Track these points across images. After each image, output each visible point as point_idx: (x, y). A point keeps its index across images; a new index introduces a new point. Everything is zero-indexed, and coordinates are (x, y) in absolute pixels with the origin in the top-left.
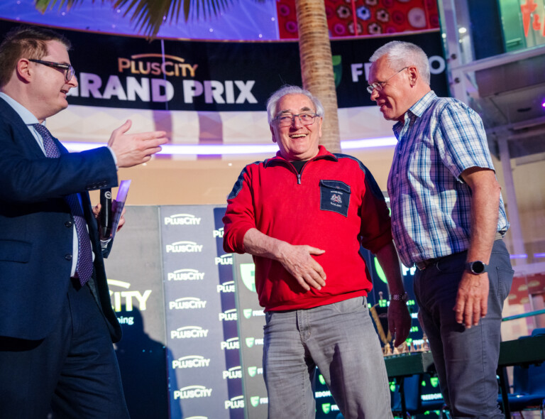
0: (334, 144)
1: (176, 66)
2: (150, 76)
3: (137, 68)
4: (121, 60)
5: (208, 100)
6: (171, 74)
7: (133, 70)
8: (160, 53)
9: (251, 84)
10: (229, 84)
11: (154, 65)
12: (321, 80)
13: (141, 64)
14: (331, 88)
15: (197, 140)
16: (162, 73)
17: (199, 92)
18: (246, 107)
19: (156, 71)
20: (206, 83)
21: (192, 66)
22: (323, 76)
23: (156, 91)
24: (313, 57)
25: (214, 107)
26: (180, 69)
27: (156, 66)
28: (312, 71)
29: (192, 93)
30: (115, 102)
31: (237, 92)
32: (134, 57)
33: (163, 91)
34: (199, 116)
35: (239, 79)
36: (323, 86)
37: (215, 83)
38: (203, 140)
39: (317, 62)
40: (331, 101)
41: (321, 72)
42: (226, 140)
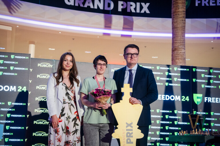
5: (128, 11)
9: (148, 4)
10: (138, 4)
12: (180, 14)
15: (122, 28)
17: (125, 7)
18: (145, 15)
20: (128, 3)
23: (106, 5)
24: (177, 3)
25: (131, 14)
28: (176, 9)
29: (122, 7)
30: (88, 9)
31: (141, 8)
33: (109, 5)
34: (124, 17)
35: (143, 2)
36: (181, 16)
37: (132, 3)
38: (124, 29)
39: (179, 5)
40: (183, 23)
41: (180, 10)
42: (134, 29)
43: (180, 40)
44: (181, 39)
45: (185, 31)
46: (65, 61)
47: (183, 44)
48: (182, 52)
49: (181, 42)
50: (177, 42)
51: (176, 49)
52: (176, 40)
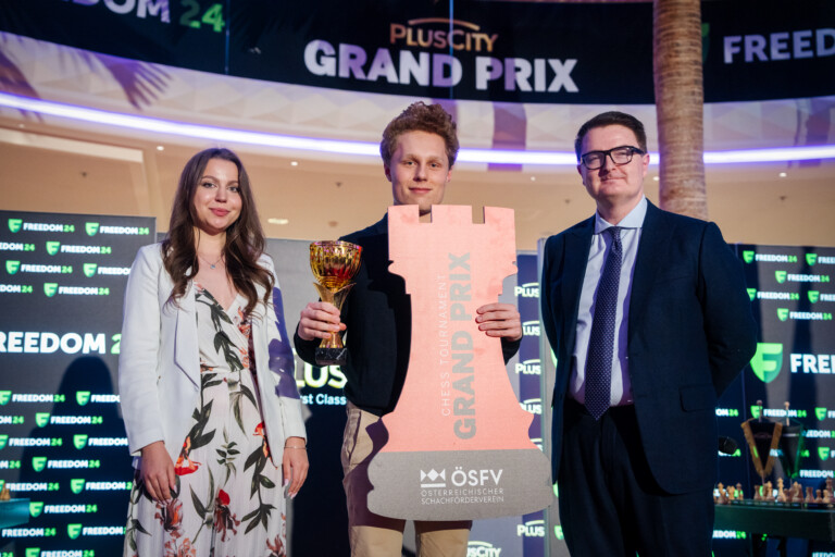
0: (693, 165)
1: (468, 36)
2: (432, 51)
3: (415, 38)
4: (394, 27)
5: (509, 86)
6: (461, 47)
7: (410, 42)
8: (448, 16)
9: (571, 64)
10: (540, 64)
11: (437, 34)
12: (683, 70)
13: (420, 33)
14: (696, 82)
15: (489, 142)
16: (448, 46)
17: (497, 74)
18: (562, 97)
19: (440, 43)
20: (508, 61)
21: (490, 37)
22: (686, 63)
23: (438, 70)
24: (673, 34)
25: (518, 96)
26: (473, 41)
27: (440, 36)
28: (670, 56)
29: (488, 76)
30: (382, 86)
31: (550, 75)
32: (412, 22)
33: (447, 71)
34: (496, 108)
35: (554, 57)
36: (686, 79)
37: (520, 62)
38: (499, 144)
39: (679, 41)
40: (695, 102)
41: (684, 58)
42: (529, 143)
43: (688, 161)
44: (692, 158)
45: (702, 129)
46: (207, 185)
47: (699, 176)
48: (695, 200)
49: (689, 169)
50: (677, 169)
51: (673, 192)
52: (673, 162)
